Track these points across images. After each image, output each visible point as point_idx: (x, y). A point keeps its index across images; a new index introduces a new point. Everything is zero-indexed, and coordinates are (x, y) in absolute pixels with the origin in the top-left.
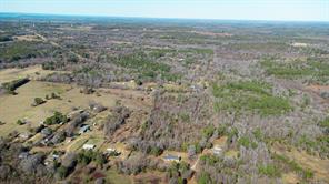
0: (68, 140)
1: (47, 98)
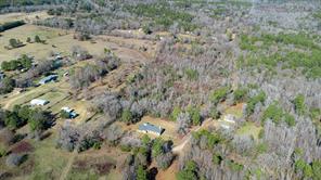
0: (17, 91)
1: (29, 40)
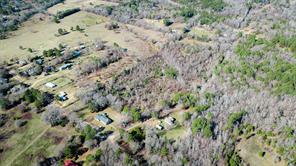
1: (72, 29)
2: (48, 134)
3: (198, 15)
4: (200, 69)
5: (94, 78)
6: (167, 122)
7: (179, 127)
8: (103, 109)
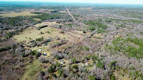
0: (36, 47)
2: (41, 65)
3: (97, 30)
4: (98, 48)
5: (56, 49)
6: (86, 64)
7: (91, 66)
8: (61, 59)
